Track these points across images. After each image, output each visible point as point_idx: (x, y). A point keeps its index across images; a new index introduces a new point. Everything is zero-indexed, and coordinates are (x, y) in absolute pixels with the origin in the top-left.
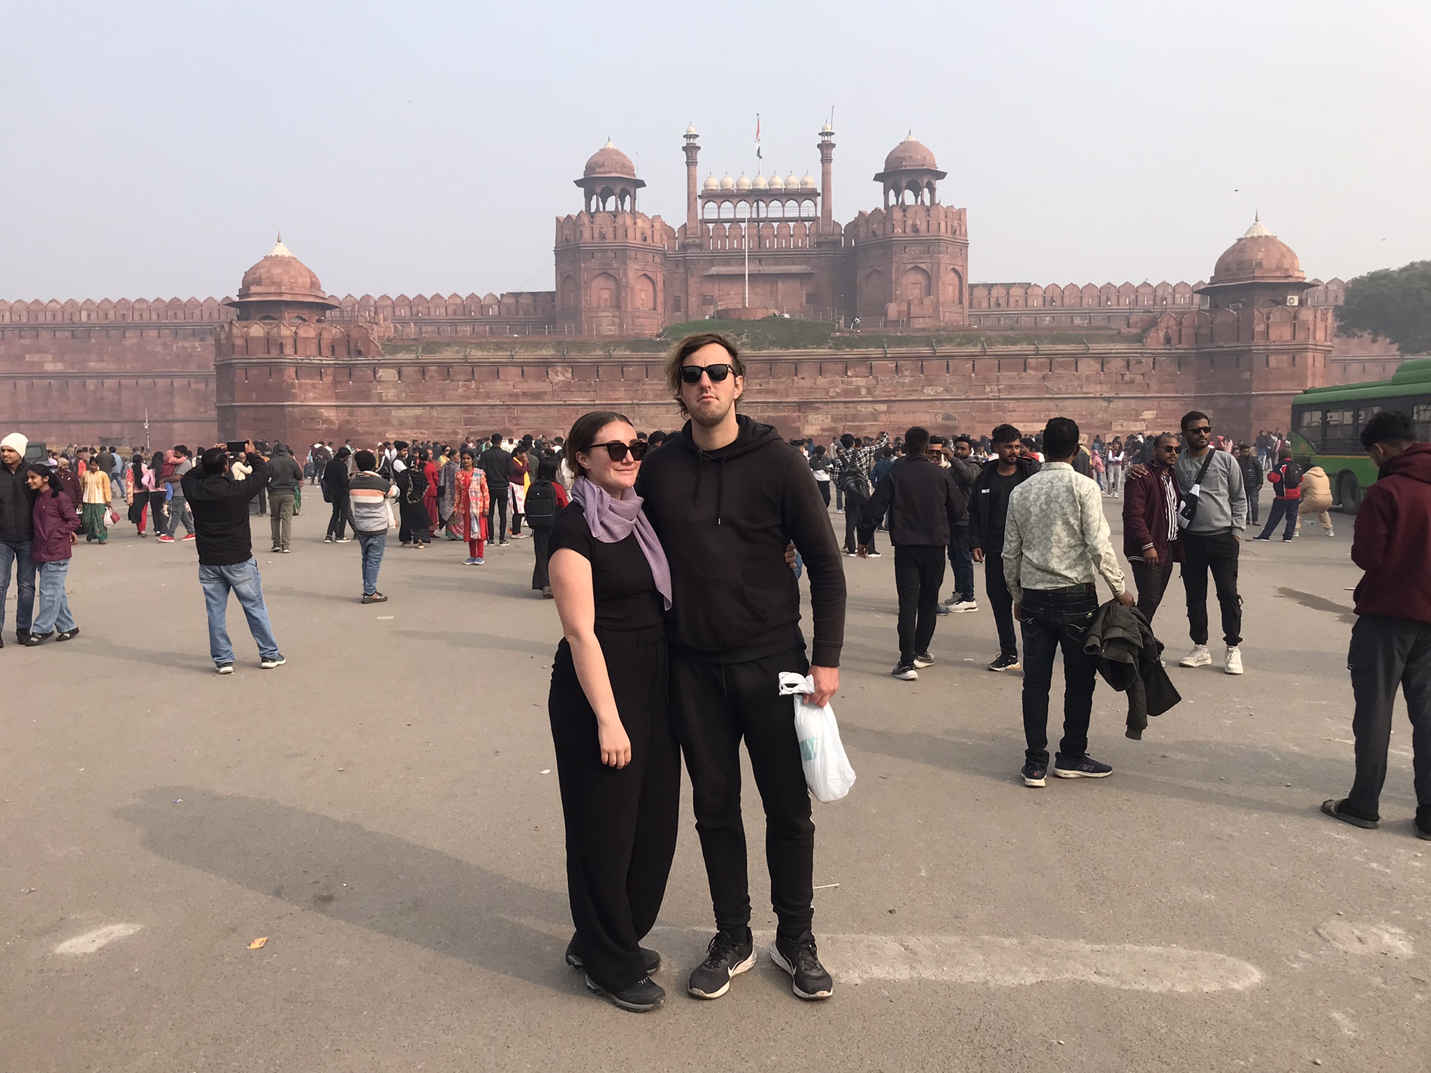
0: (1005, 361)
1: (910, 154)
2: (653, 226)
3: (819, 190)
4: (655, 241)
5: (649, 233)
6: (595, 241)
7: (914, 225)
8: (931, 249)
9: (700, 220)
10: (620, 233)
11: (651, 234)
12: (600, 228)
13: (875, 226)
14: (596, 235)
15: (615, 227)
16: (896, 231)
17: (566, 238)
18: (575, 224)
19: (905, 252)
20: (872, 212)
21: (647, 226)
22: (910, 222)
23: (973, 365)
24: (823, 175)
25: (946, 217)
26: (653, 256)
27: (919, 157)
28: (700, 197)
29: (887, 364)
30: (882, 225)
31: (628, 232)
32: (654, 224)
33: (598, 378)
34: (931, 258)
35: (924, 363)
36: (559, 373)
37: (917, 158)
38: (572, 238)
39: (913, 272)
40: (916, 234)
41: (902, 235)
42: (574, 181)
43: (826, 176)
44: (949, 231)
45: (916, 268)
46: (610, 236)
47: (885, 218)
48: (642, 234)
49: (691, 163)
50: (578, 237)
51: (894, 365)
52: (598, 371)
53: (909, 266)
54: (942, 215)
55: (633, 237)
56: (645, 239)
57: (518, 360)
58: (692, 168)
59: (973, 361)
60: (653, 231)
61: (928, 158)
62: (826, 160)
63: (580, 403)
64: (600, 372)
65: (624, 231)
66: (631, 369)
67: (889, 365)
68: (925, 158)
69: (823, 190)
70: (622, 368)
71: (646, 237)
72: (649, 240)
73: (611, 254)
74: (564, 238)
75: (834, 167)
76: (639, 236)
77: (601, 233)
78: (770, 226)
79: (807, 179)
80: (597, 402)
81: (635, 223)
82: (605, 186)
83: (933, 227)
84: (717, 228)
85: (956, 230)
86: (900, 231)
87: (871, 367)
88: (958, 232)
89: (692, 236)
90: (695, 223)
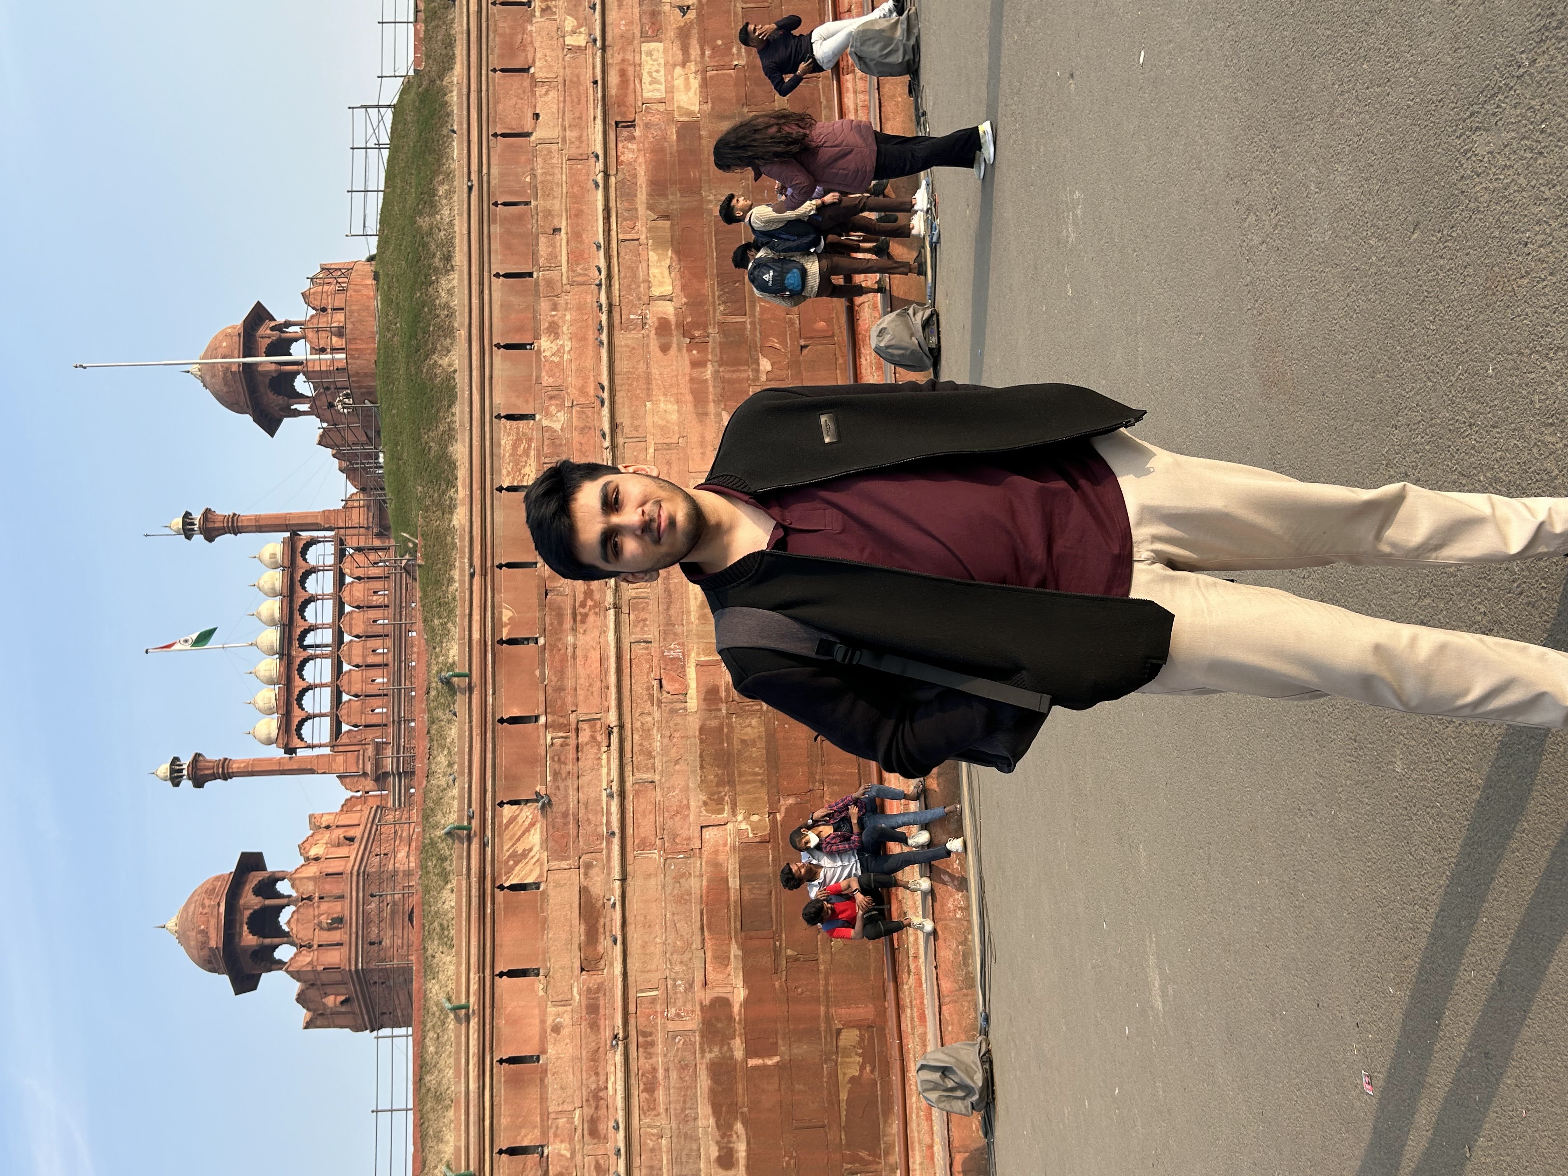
4: (356, 822)
5: (340, 833)
6: (346, 938)
10: (332, 887)
11: (343, 829)
12: (321, 929)
14: (336, 936)
15: (321, 898)
17: (342, 1003)
18: (313, 985)
21: (326, 836)
24: (261, 531)
31: (330, 871)
32: (324, 825)
33: (537, 718)
36: (520, 848)
38: (342, 989)
43: (262, 526)
46: (337, 908)
48: (339, 846)
49: (224, 771)
50: (337, 977)
52: (514, 720)
55: (342, 862)
56: (351, 840)
57: (474, 987)
58: (235, 769)
60: (338, 826)
62: (234, 526)
63: (615, 774)
64: (516, 712)
65: (329, 879)
66: (506, 615)
69: (286, 529)
70: (501, 642)
71: (347, 839)
72: (356, 832)
73: (373, 905)
74: (343, 1009)
76: (343, 851)
77: (330, 928)
79: (266, 556)
80: (612, 719)
81: (317, 859)
82: (245, 928)
84: (349, 716)
89: (361, 762)
90: (337, 758)
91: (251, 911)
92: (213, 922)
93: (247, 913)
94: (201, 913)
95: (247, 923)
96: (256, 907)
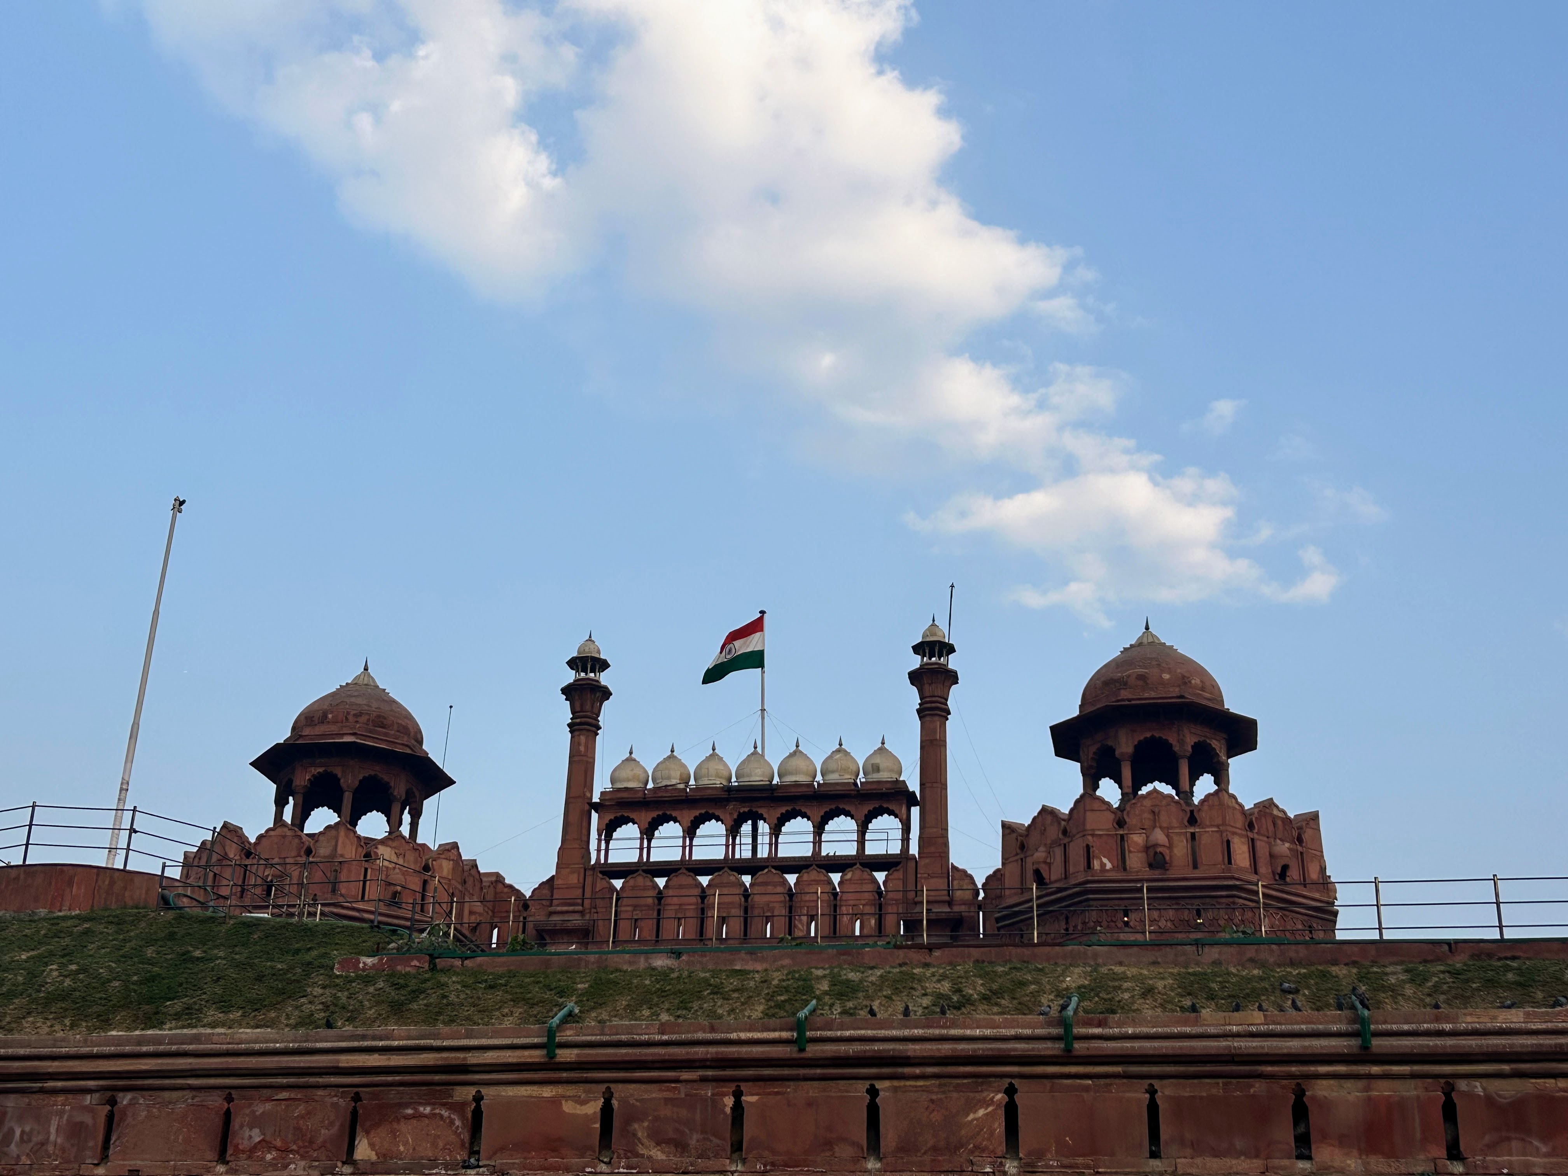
0: (1187, 1090)
3: (914, 785)
4: (430, 908)
5: (412, 886)
7: (1148, 847)
9: (593, 868)
11: (418, 889)
13: (1040, 854)
16: (1096, 865)
20: (1034, 819)
22: (1138, 839)
23: (1011, 1111)
24: (924, 747)
25: (1251, 826)
28: (596, 807)
29: (555, 1102)
30: (1058, 852)
32: (432, 863)
35: (748, 1099)
37: (1163, 683)
40: (1156, 874)
41: (1115, 874)
42: (250, 764)
43: (932, 750)
44: (1263, 869)
47: (1065, 832)
49: (582, 725)
51: (594, 1107)
54: (1240, 822)
58: (583, 739)
59: (1011, 1091)
61: (1196, 681)
62: (932, 714)
67: (568, 1107)
68: (1184, 681)
69: (925, 787)
78: (776, 879)
79: (881, 759)
82: (321, 770)
83: (1211, 854)
84: (633, 888)
85: (1285, 868)
86: (1109, 866)
87: (478, 1114)
88: (1294, 874)
89: (565, 908)
90: (576, 875)
91: (339, 776)
92: (334, 728)
93: (338, 771)
94: (348, 713)
95: (325, 771)
96: (342, 781)
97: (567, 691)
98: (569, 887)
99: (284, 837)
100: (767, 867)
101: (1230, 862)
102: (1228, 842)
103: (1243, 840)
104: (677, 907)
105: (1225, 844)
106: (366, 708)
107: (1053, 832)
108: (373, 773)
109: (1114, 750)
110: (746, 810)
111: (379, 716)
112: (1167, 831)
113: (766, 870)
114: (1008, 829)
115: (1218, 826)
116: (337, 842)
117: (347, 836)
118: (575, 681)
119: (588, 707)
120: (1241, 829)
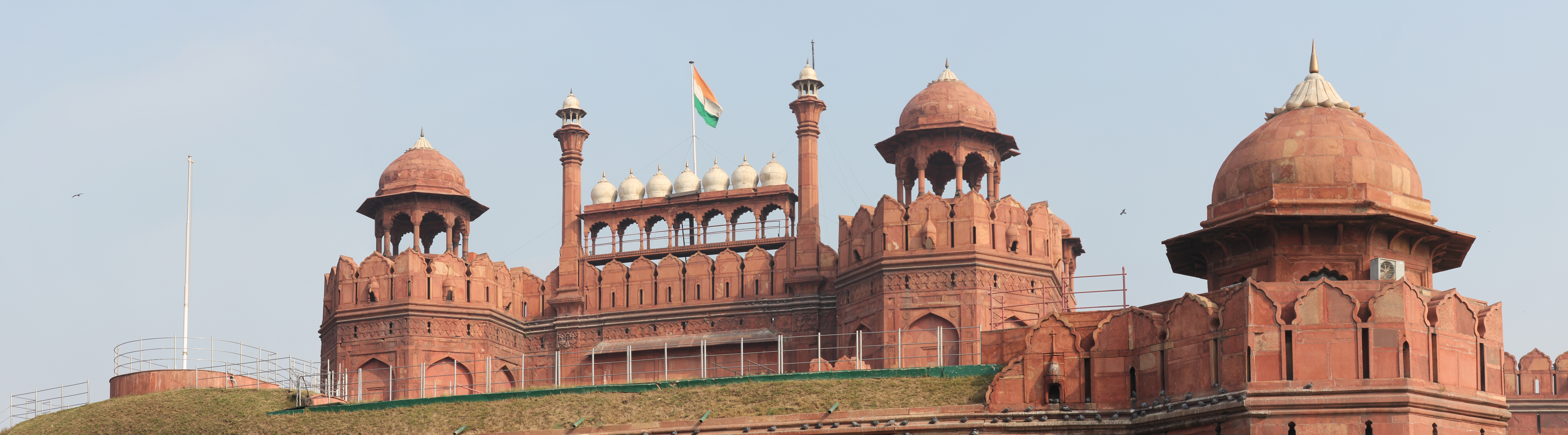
1: (933, 103)
2: (468, 273)
3: (795, 189)
4: (472, 298)
7: (924, 234)
8: (959, 278)
9: (585, 259)
10: (399, 288)
11: (464, 287)
12: (368, 284)
13: (859, 240)
15: (392, 279)
16: (890, 247)
19: (907, 286)
22: (917, 230)
24: (800, 159)
25: (992, 216)
26: (469, 326)
27: (950, 106)
28: (586, 217)
30: (869, 238)
31: (414, 284)
34: (958, 296)
39: (926, 323)
40: (928, 251)
41: (905, 253)
42: (357, 208)
43: (804, 160)
44: (999, 244)
45: (931, 317)
46: (383, 295)
47: (872, 225)
48: (444, 287)
49: (570, 159)
50: (336, 302)
53: (917, 315)
54: (984, 213)
55: (423, 293)
56: (450, 297)
58: (571, 169)
60: (469, 282)
61: (972, 109)
62: (806, 131)
65: (406, 284)
69: (800, 187)
71: (451, 293)
72: (459, 300)
75: (822, 146)
76: (437, 292)
77: (368, 291)
78: (703, 259)
79: (769, 170)
83: (963, 236)
85: (1016, 242)
86: (897, 247)
88: (1022, 245)
89: (567, 288)
90: (573, 265)
91: (410, 215)
92: (399, 184)
93: (408, 212)
95: (400, 212)
96: (412, 217)
97: (557, 135)
98: (569, 273)
99: (376, 262)
100: (696, 251)
101: (975, 242)
102: (974, 228)
103: (986, 226)
104: (639, 283)
105: (972, 230)
106: (421, 165)
107: (866, 225)
108: (431, 210)
109: (914, 161)
110: (681, 212)
111: (430, 171)
112: (936, 222)
113: (696, 254)
114: (842, 221)
115: (968, 217)
116: (408, 263)
117: (414, 258)
118: (564, 127)
119: (572, 146)
120: (984, 218)
